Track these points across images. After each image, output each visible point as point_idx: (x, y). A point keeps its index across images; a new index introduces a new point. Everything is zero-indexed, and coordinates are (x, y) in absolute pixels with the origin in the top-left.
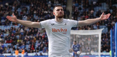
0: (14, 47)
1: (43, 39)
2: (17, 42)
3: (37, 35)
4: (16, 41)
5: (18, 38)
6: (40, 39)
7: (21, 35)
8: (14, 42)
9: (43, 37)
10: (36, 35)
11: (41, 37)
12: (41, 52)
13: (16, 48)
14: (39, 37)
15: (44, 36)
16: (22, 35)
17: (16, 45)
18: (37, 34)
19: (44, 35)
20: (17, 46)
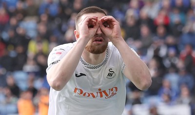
0: (10, 81)
1: (161, 30)
2: (25, 54)
3: (131, 13)
4: (20, 49)
5: (32, 34)
6: (145, 30)
7: (44, 18)
8: (13, 54)
9: (160, 20)
10: (124, 12)
11: (152, 24)
12: (154, 100)
13: (23, 85)
14: (139, 22)
15: (166, 18)
16: (51, 18)
17: (20, 69)
18: (130, 7)
19: (164, 13)
20: (28, 73)
